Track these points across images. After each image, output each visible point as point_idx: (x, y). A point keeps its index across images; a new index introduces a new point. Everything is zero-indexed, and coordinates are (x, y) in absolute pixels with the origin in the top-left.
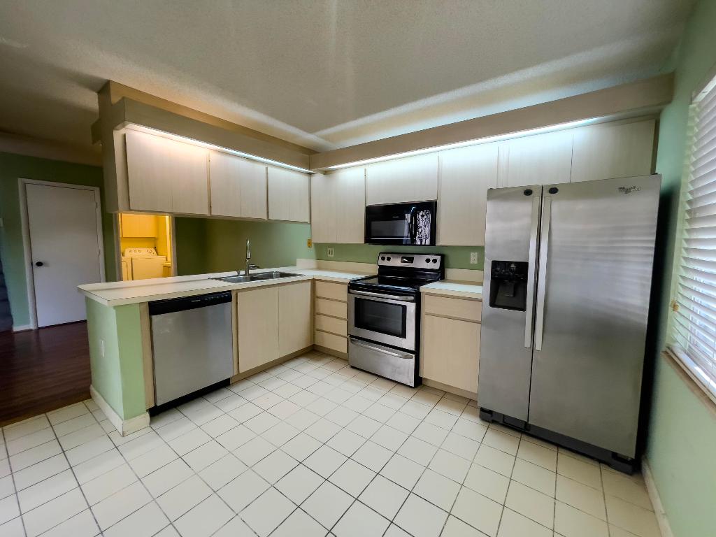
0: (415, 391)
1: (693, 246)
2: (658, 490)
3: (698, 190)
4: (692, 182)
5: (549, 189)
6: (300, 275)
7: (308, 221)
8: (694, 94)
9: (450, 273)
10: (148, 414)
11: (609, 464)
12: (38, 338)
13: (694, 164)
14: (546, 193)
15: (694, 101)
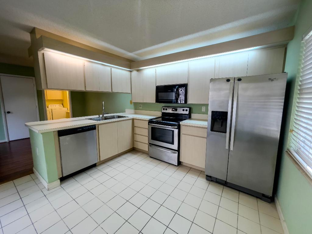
0: (178, 167)
1: (301, 105)
2: (282, 210)
3: (304, 80)
4: (301, 77)
5: (237, 79)
6: (127, 117)
7: (131, 93)
8: (304, 36)
9: (193, 115)
10: (59, 181)
11: (261, 199)
12: (10, 146)
13: (302, 68)
14: (236, 81)
15: (303, 39)
